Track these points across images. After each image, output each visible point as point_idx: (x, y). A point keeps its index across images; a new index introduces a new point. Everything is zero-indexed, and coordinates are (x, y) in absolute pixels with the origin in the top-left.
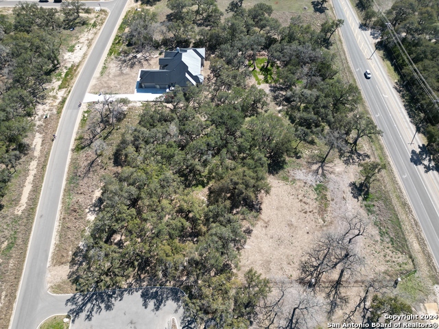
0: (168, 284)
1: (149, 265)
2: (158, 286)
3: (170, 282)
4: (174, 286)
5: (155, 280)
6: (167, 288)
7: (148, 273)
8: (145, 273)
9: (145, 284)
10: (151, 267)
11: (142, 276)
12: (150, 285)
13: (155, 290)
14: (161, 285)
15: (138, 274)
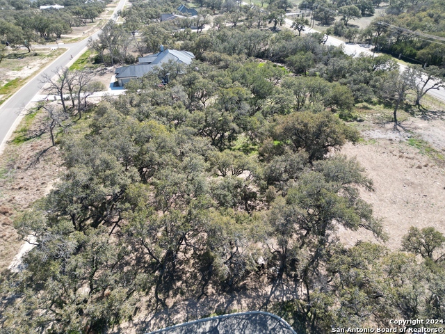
0: (235, 306)
1: (180, 278)
2: (213, 315)
3: (239, 303)
4: (252, 307)
5: (203, 305)
6: (236, 317)
7: (182, 294)
8: (175, 295)
9: (180, 316)
10: (186, 282)
11: (170, 302)
12: (194, 317)
13: (207, 326)
14: (219, 312)
15: (158, 300)
